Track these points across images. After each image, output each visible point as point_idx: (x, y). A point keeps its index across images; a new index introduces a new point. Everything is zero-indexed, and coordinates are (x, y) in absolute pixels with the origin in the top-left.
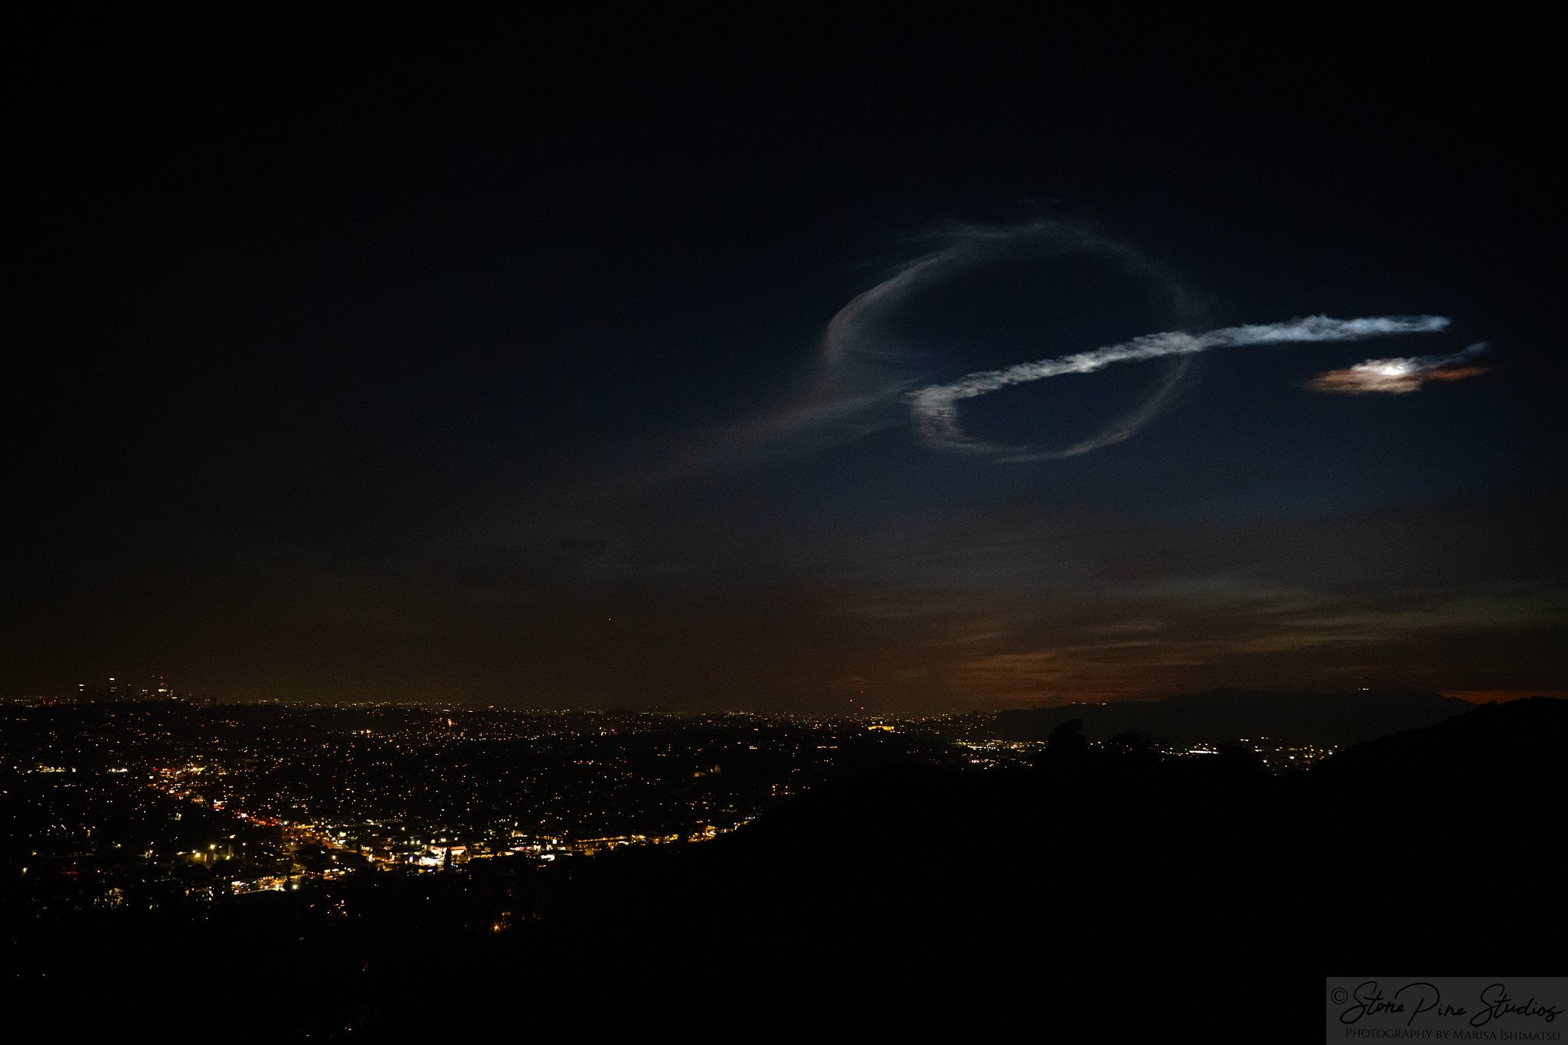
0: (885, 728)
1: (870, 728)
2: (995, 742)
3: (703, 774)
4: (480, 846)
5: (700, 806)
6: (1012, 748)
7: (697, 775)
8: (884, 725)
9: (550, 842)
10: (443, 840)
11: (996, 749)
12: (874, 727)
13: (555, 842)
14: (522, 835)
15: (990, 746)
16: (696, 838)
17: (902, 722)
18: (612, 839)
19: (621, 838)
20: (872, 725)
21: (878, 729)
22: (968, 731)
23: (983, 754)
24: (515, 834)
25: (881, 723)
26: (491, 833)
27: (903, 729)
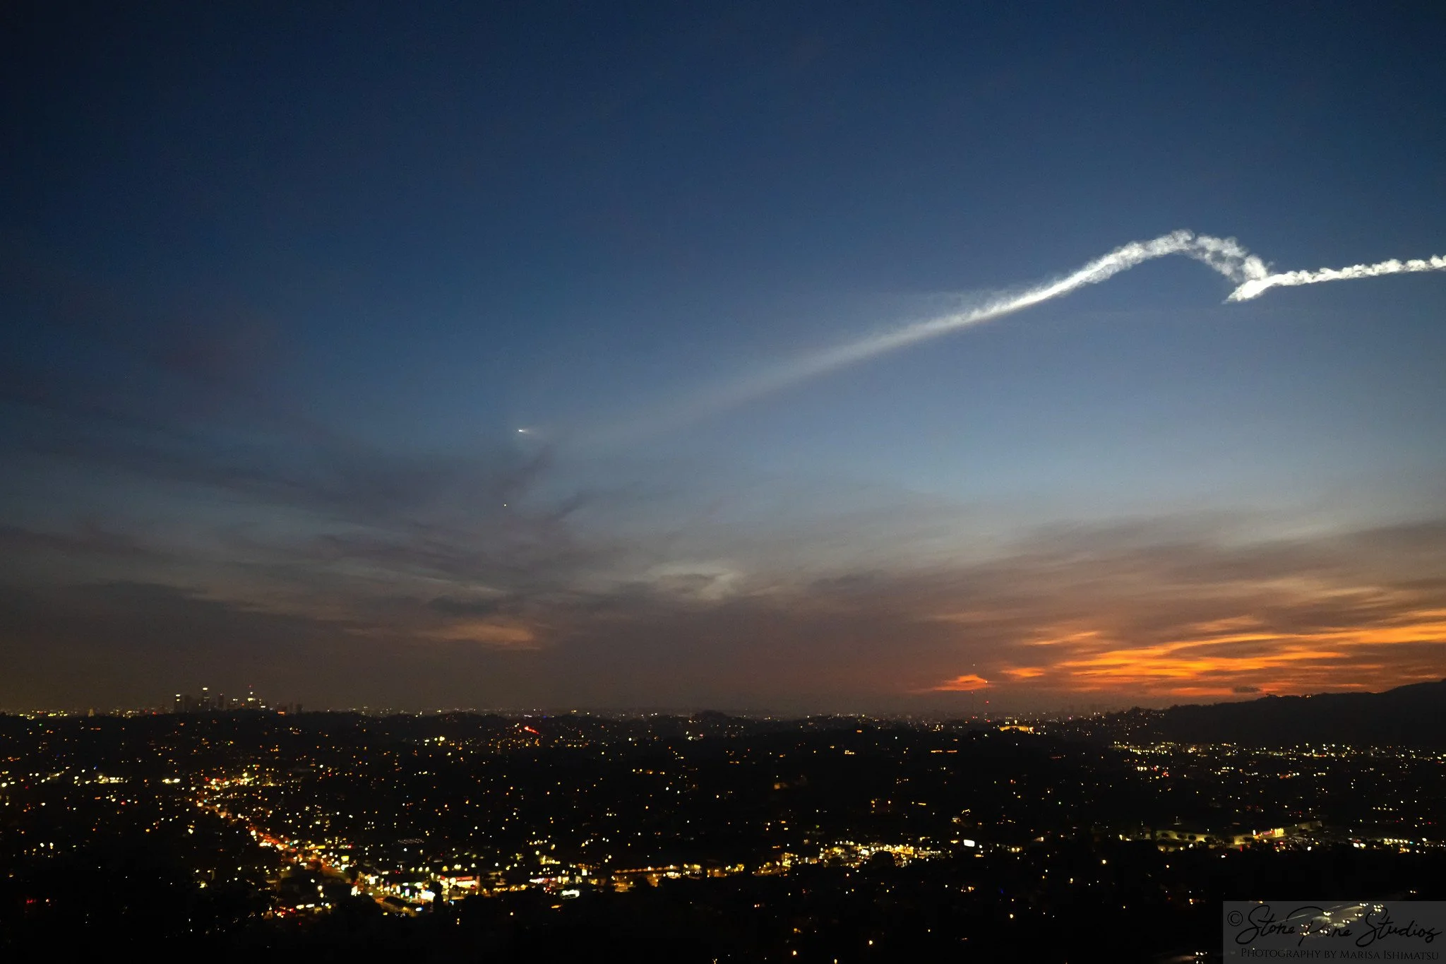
0: (1021, 729)
1: (1002, 729)
2: (1166, 745)
3: (785, 786)
4: (497, 876)
5: (777, 827)
6: (1190, 751)
7: (777, 787)
8: (1020, 724)
9: (580, 873)
10: (458, 867)
11: (1168, 754)
12: (1007, 728)
13: (584, 873)
14: (553, 862)
15: (1161, 749)
16: (768, 868)
17: (1042, 723)
18: (660, 869)
19: (672, 867)
20: (1005, 725)
21: (1011, 729)
22: (1128, 731)
23: (1151, 760)
24: (546, 860)
25: (1016, 722)
26: (518, 858)
27: (1045, 730)
